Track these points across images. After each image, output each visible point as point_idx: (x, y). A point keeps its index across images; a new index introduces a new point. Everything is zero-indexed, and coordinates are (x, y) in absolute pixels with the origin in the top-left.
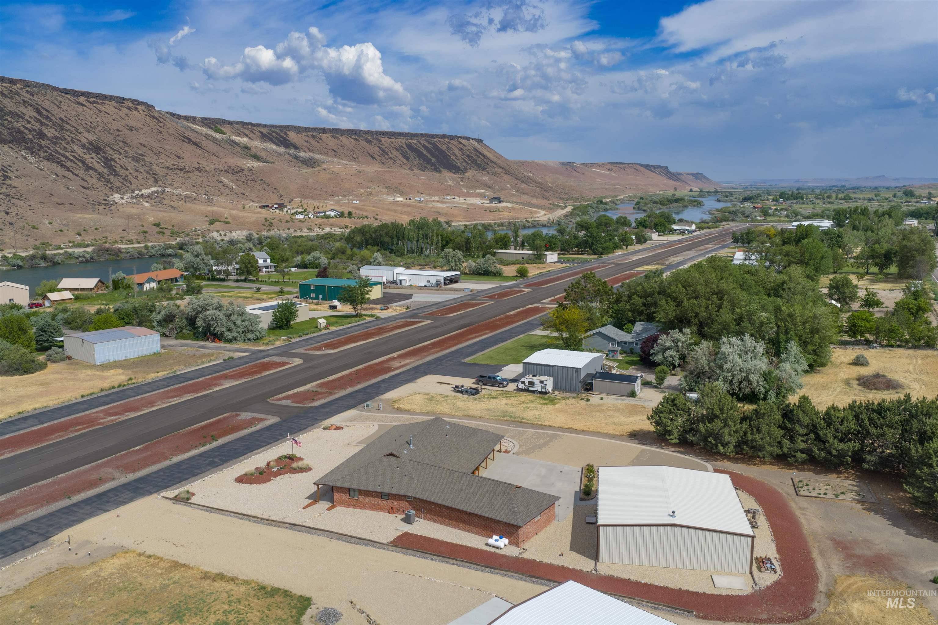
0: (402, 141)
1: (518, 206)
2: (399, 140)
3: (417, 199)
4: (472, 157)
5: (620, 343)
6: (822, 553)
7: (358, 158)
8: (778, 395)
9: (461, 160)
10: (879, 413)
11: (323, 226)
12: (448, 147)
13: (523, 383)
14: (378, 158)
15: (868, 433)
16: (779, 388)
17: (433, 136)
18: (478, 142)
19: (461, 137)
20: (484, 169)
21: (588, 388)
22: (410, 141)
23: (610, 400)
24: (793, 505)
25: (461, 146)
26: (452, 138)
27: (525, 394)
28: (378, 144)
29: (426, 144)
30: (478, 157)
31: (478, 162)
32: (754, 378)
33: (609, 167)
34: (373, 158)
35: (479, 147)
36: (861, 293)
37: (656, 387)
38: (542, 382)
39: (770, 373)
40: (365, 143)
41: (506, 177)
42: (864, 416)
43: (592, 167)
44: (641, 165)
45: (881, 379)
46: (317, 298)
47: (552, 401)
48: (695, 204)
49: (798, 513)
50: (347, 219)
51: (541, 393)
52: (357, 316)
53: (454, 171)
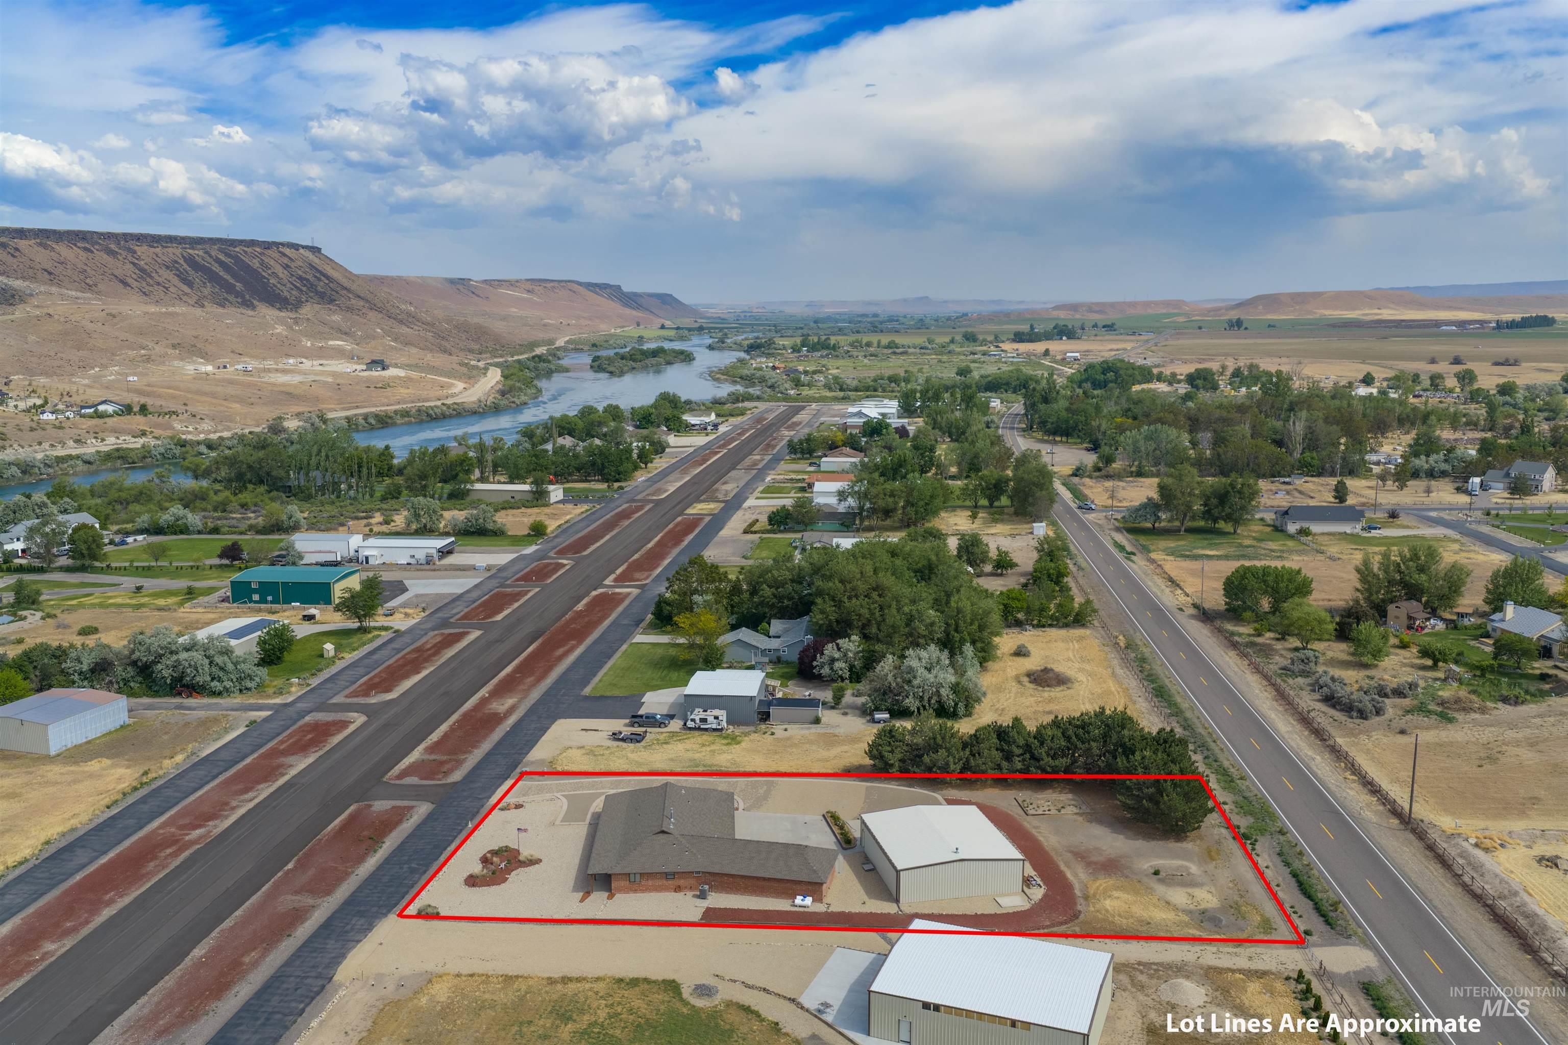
0: (175, 252)
1: (414, 374)
2: (170, 250)
3: (240, 367)
4: (307, 280)
5: (764, 652)
6: (1067, 864)
7: (96, 285)
8: (966, 706)
9: (289, 285)
10: (1083, 728)
11: (100, 435)
12: (262, 263)
13: (693, 720)
14: (135, 284)
15: (1076, 747)
16: (967, 698)
17: (233, 243)
18: (314, 253)
19: (282, 244)
20: (332, 301)
21: (765, 717)
22: (190, 251)
23: (796, 731)
24: (1026, 825)
25: (286, 260)
26: (268, 245)
27: (697, 733)
28: (130, 258)
29: (222, 257)
30: (319, 280)
31: (319, 289)
32: (944, 692)
33: (529, 286)
34: (125, 284)
35: (317, 260)
36: (993, 554)
37: (833, 708)
38: (716, 718)
39: (958, 684)
40: (105, 256)
41: (372, 315)
42: (1070, 732)
43: (500, 286)
44: (580, 284)
45: (1051, 675)
46: (263, 600)
47: (734, 740)
48: (682, 357)
49: (1034, 831)
50: (139, 418)
51: (715, 730)
52: (363, 630)
53: (278, 305)
